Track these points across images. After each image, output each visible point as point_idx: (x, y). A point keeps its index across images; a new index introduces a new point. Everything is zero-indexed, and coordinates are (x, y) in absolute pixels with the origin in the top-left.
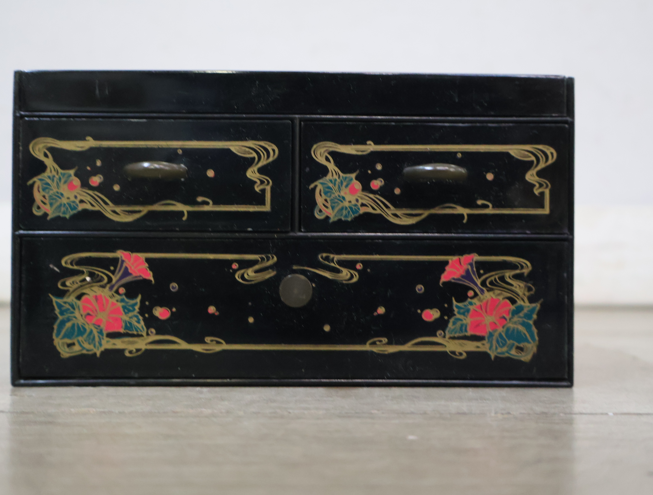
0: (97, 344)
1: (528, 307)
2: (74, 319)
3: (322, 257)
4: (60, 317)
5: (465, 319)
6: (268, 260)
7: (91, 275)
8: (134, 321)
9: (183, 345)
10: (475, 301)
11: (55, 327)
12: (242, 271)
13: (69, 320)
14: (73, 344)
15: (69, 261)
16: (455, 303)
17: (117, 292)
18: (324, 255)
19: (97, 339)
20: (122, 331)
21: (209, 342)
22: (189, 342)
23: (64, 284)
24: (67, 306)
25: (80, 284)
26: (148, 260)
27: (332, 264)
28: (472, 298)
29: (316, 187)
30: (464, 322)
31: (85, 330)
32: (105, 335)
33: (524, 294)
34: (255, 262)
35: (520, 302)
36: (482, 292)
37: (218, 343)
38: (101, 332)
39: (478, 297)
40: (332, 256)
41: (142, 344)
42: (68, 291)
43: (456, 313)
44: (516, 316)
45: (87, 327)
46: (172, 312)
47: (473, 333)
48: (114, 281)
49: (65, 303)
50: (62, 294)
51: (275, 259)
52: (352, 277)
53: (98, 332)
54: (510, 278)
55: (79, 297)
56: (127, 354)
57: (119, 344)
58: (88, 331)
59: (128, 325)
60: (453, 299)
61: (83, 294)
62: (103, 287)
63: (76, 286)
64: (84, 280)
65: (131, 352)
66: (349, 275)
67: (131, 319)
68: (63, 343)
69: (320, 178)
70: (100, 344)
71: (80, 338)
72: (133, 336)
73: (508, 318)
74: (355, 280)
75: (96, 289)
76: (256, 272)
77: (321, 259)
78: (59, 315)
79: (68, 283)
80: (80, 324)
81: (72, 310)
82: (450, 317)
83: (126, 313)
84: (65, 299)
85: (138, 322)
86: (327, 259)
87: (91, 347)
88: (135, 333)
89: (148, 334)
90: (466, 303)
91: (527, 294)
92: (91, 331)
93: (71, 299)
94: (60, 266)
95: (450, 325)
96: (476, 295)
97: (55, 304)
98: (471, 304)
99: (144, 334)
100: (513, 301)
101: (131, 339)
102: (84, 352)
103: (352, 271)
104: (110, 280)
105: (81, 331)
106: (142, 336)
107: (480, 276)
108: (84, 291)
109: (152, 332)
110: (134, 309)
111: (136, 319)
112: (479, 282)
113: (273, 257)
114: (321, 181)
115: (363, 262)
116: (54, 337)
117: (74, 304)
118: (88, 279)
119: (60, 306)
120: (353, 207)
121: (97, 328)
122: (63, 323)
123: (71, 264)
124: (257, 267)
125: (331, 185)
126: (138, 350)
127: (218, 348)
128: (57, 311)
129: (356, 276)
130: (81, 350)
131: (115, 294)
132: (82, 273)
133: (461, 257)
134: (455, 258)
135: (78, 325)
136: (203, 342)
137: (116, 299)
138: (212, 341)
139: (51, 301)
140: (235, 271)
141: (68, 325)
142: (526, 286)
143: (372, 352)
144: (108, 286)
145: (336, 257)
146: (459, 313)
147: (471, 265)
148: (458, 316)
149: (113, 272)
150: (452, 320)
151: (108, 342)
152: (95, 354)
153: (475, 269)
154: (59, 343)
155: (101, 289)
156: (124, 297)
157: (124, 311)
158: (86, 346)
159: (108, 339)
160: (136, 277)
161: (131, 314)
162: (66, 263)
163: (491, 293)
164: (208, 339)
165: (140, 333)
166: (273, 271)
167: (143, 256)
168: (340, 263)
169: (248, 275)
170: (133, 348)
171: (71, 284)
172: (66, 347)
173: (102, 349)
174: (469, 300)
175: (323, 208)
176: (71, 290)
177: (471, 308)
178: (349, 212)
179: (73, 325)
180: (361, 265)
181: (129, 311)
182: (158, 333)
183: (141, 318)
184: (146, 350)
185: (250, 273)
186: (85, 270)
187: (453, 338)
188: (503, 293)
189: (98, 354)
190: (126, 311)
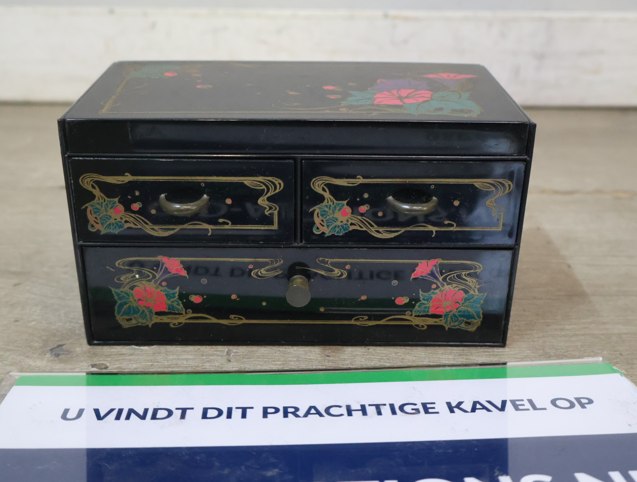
0: (148, 319)
1: (478, 295)
2: (130, 303)
3: (319, 260)
4: (119, 302)
5: (428, 304)
6: (276, 263)
7: (139, 273)
8: (175, 304)
9: (214, 320)
10: (437, 291)
11: (116, 308)
12: (256, 270)
13: (125, 303)
14: (131, 319)
15: (121, 263)
16: (421, 292)
17: (160, 284)
18: (321, 259)
19: (148, 316)
20: (167, 311)
21: (232, 318)
22: (218, 318)
23: (119, 279)
24: (123, 294)
25: (131, 279)
26: (182, 262)
27: (327, 266)
28: (435, 289)
29: (314, 210)
30: (428, 305)
31: (139, 310)
32: (154, 313)
33: (475, 287)
34: (266, 264)
35: (472, 292)
36: (443, 285)
37: (240, 319)
38: (151, 311)
39: (440, 289)
40: (327, 260)
41: (182, 320)
42: (123, 284)
43: (421, 299)
44: (467, 302)
45: (140, 308)
46: (203, 299)
47: (433, 313)
48: (157, 277)
49: (122, 292)
50: (118, 286)
51: (282, 261)
52: (342, 275)
53: (148, 311)
54: (465, 275)
55: (132, 288)
56: (172, 326)
57: (165, 319)
58: (141, 311)
59: (171, 307)
60: (420, 290)
61: (135, 286)
62: (150, 281)
63: (128, 281)
64: (135, 276)
65: (174, 324)
66: (340, 273)
67: (173, 303)
68: (123, 319)
69: (318, 204)
70: (151, 320)
71: (135, 315)
72: (175, 314)
73: (461, 303)
74: (344, 276)
75: (144, 282)
76: (267, 271)
77: (318, 262)
78: (118, 301)
79: (122, 279)
80: (134, 305)
81: (127, 297)
82: (416, 302)
83: (168, 299)
84: (121, 290)
85: (178, 305)
86: (323, 261)
87: (144, 321)
88: (177, 312)
89: (186, 313)
90: (430, 293)
91: (477, 286)
92: (143, 311)
93: (126, 289)
94: (114, 267)
95: (417, 307)
96: (438, 287)
97: (113, 293)
98: (434, 293)
99: (184, 313)
100: (466, 292)
101: (174, 316)
102: (139, 324)
103: (342, 271)
104: (154, 277)
105: (136, 311)
106: (182, 314)
107: (442, 274)
108: (135, 284)
109: (190, 312)
110: (175, 297)
111: (176, 303)
112: (441, 279)
113: (280, 261)
114: (318, 206)
115: (350, 264)
116: (116, 314)
117: (128, 292)
118: (137, 276)
119: (118, 294)
120: (345, 226)
121: (147, 309)
122: (121, 305)
123: (123, 265)
124: (267, 267)
125: (326, 209)
126: (179, 323)
127: (240, 322)
128: (116, 298)
129: (345, 274)
130: (137, 323)
131: (159, 286)
132: (133, 271)
133: (428, 261)
134: (423, 261)
135: (133, 307)
136: (228, 318)
137: (160, 289)
138: (234, 317)
139: (111, 291)
140: (251, 270)
141: (126, 307)
142: (477, 281)
143: (356, 325)
144: (153, 280)
145: (330, 260)
146: (423, 299)
147: (435, 266)
148: (423, 301)
149: (156, 271)
150: (418, 304)
151: (156, 318)
152: (148, 326)
153: (438, 270)
154: (121, 319)
155: (149, 283)
156: (166, 288)
157: (167, 298)
158: (140, 320)
159: (157, 316)
160: (174, 274)
161: (172, 300)
162: (119, 264)
163: (450, 286)
164: (232, 316)
165: (180, 312)
166: (281, 270)
167: (178, 259)
168: (333, 264)
169: (261, 272)
170: (176, 322)
171: (124, 279)
172: (125, 321)
173: (153, 322)
174: (432, 291)
175: (320, 226)
176: (125, 283)
177: (434, 296)
178: (340, 230)
179: (130, 307)
180: (350, 266)
181: (171, 298)
182: (193, 313)
183: (180, 302)
184: (185, 323)
185: (263, 271)
186: (134, 269)
187: (418, 316)
188: (459, 286)
189: (150, 326)
190: (168, 297)
